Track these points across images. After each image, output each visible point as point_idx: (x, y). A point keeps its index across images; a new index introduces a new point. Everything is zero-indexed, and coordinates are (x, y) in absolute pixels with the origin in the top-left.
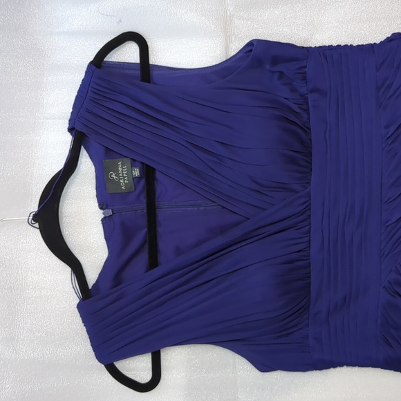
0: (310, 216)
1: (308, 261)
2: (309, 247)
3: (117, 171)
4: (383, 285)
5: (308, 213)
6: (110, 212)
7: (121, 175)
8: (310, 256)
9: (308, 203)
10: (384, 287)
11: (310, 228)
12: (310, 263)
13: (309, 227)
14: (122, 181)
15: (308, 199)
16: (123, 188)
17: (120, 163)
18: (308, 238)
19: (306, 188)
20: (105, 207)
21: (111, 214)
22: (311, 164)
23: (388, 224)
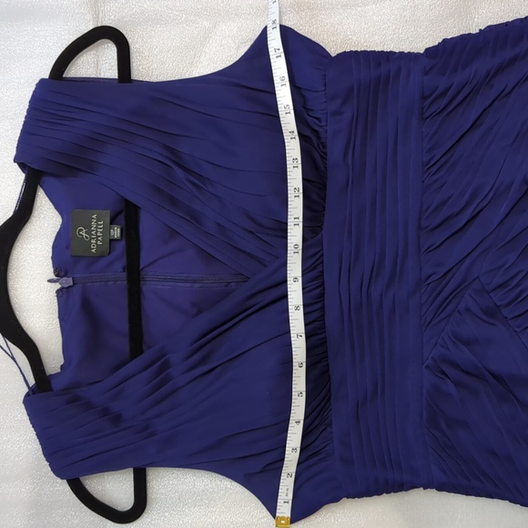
0: (322, 272)
1: (322, 336)
2: (323, 315)
3: (88, 227)
4: (426, 364)
5: (319, 269)
6: (68, 281)
7: (93, 233)
8: (324, 328)
9: (318, 255)
10: (427, 367)
11: (324, 289)
12: (326, 337)
13: (321, 288)
14: (93, 241)
15: (320, 248)
16: (93, 251)
17: (94, 216)
18: (321, 303)
19: (317, 234)
20: (62, 274)
21: (72, 284)
22: (324, 200)
23: (429, 281)
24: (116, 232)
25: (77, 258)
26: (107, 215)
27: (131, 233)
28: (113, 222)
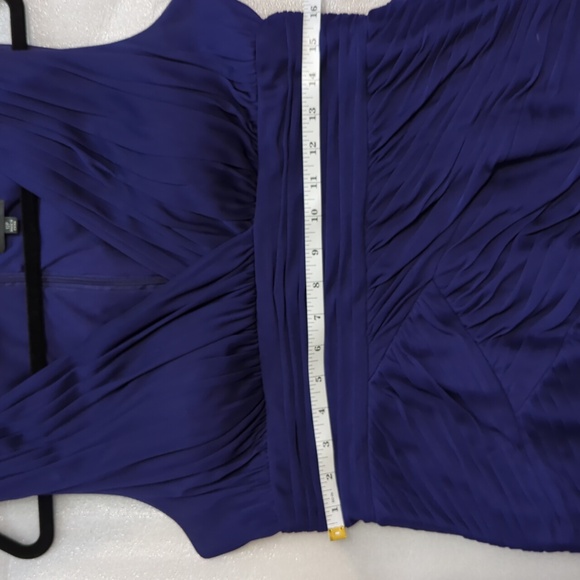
0: (254, 273)
1: (255, 346)
2: (255, 323)
4: (372, 379)
5: (250, 269)
8: (257, 337)
9: (248, 254)
10: (374, 383)
11: (255, 293)
12: (258, 349)
13: (253, 291)
15: (250, 246)
18: (253, 309)
19: (246, 228)
22: (255, 189)
23: (376, 284)
24: (12, 225)
26: (1, 205)
28: (7, 213)
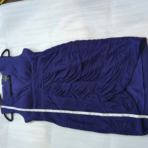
17: (5, 76)
21: (3, 86)
24: (8, 79)
25: (4, 82)
26: (7, 76)
27: (10, 79)
28: (8, 77)
